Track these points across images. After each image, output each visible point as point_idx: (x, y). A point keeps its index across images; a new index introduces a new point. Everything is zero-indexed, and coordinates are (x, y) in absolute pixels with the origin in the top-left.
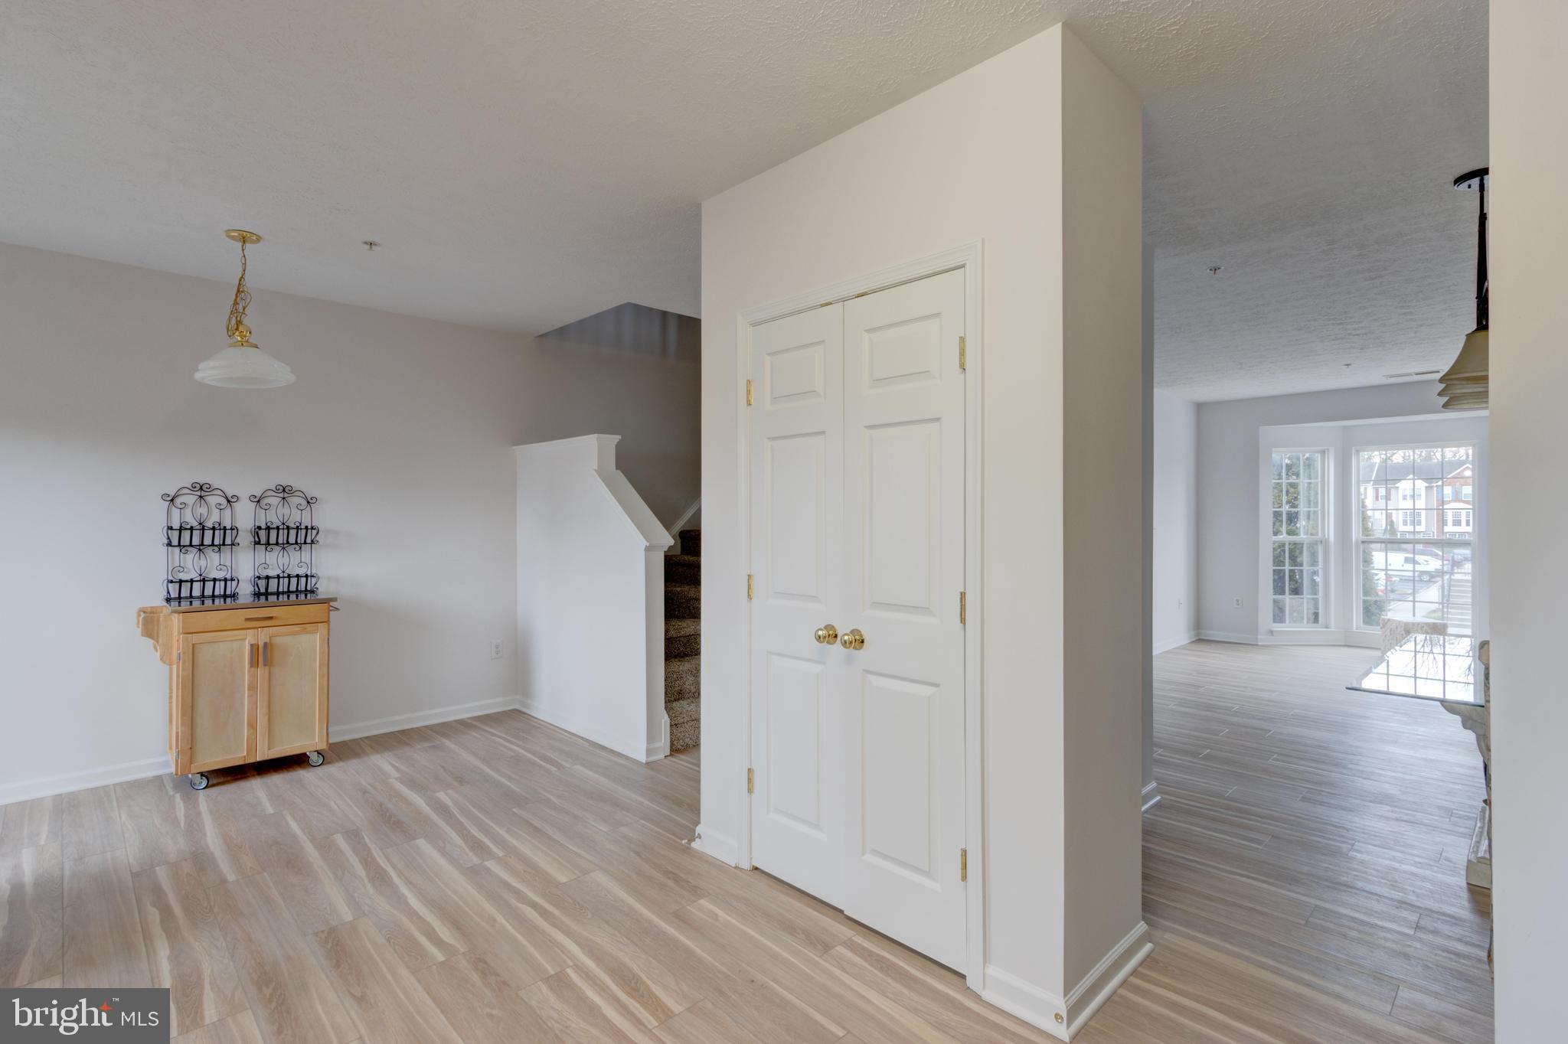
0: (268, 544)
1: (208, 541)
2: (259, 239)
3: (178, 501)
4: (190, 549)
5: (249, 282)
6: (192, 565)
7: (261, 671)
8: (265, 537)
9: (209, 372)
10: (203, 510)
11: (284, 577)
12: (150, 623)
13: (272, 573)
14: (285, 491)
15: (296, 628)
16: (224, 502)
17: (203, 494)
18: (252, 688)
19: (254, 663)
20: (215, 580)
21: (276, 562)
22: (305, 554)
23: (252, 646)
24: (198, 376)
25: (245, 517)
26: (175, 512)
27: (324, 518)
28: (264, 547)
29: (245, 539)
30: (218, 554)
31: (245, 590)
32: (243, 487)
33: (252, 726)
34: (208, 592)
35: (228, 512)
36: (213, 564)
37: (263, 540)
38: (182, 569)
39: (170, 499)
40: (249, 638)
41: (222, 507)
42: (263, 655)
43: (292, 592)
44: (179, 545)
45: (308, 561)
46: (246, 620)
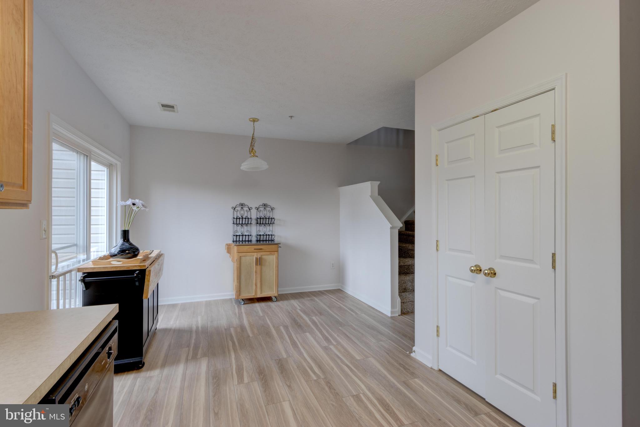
0: (260, 224)
1: (244, 222)
2: (258, 120)
3: (236, 209)
4: (239, 225)
5: (255, 135)
6: (240, 230)
7: (259, 267)
8: (259, 221)
9: (244, 166)
10: (242, 212)
11: (265, 235)
12: (229, 249)
13: (262, 234)
14: (265, 205)
15: (268, 253)
16: (248, 209)
17: (243, 207)
18: (256, 272)
19: (256, 264)
20: (246, 235)
21: (263, 230)
22: (271, 228)
23: (256, 258)
24: (242, 168)
25: (254, 215)
26: (235, 213)
27: (277, 215)
28: (259, 225)
29: (254, 222)
30: (246, 227)
31: (254, 239)
32: (254, 205)
33: (256, 285)
34: (244, 239)
35: (249, 213)
36: (245, 230)
37: (259, 223)
38: (237, 231)
39: (234, 208)
40: (256, 255)
41: (248, 211)
42: (259, 262)
43: (267, 240)
44: (236, 224)
45: (272, 230)
46: (255, 249)
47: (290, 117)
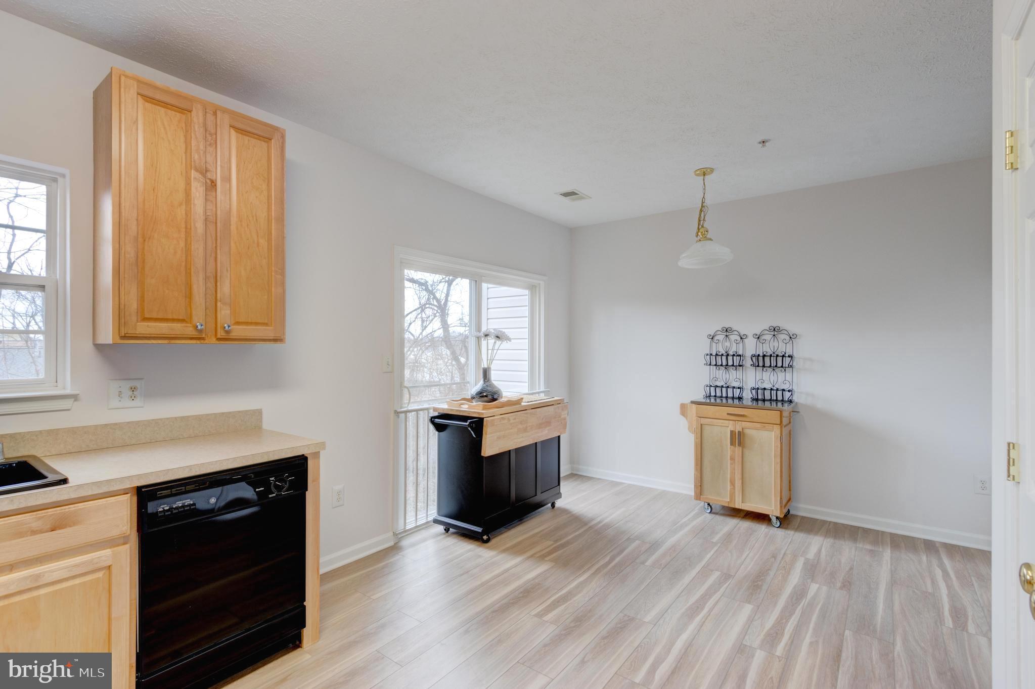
0: (764, 366)
1: (730, 363)
2: (712, 170)
3: (716, 338)
4: (721, 367)
5: (708, 202)
6: (723, 377)
7: (738, 450)
8: (761, 361)
9: (686, 262)
10: (728, 344)
11: (774, 390)
13: (768, 386)
14: (775, 330)
15: (758, 425)
16: (739, 338)
17: (728, 334)
18: (732, 459)
19: (732, 443)
20: (734, 387)
21: (769, 379)
22: (789, 376)
23: (732, 432)
24: (680, 264)
25: (750, 348)
26: (714, 345)
27: (801, 350)
28: (761, 368)
29: (748, 362)
30: (735, 371)
31: (747, 395)
32: (750, 328)
33: (733, 483)
34: (730, 395)
35: (741, 345)
36: (732, 377)
37: (761, 364)
38: (716, 379)
39: (711, 337)
40: (730, 426)
41: (738, 342)
42: (738, 439)
43: (779, 401)
44: (716, 365)
45: (791, 381)
46: (728, 414)
47: (760, 143)
